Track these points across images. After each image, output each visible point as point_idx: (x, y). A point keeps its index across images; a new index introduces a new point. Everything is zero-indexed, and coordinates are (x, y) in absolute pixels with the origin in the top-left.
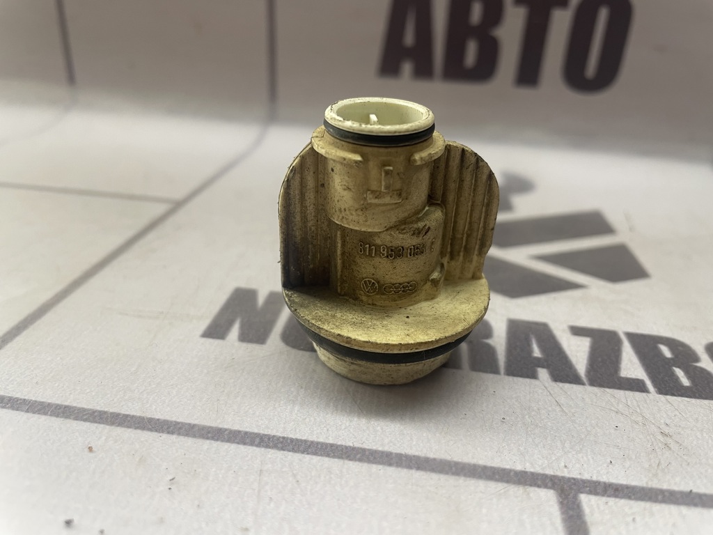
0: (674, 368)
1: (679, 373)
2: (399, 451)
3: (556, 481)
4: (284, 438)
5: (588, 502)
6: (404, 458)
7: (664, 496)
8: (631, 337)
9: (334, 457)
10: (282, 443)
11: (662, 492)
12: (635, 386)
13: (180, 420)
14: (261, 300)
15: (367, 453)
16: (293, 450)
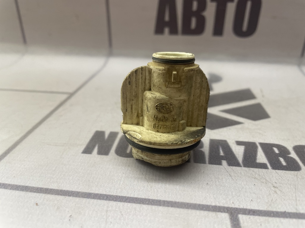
0: (279, 158)
1: (282, 160)
2: (164, 199)
3: (229, 209)
4: (116, 196)
5: (242, 218)
6: (166, 202)
7: (274, 214)
8: (262, 145)
9: (137, 203)
10: (115, 198)
11: (273, 212)
12: (263, 166)
13: (74, 190)
14: (106, 135)
15: (151, 201)
16: (120, 201)
